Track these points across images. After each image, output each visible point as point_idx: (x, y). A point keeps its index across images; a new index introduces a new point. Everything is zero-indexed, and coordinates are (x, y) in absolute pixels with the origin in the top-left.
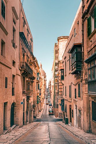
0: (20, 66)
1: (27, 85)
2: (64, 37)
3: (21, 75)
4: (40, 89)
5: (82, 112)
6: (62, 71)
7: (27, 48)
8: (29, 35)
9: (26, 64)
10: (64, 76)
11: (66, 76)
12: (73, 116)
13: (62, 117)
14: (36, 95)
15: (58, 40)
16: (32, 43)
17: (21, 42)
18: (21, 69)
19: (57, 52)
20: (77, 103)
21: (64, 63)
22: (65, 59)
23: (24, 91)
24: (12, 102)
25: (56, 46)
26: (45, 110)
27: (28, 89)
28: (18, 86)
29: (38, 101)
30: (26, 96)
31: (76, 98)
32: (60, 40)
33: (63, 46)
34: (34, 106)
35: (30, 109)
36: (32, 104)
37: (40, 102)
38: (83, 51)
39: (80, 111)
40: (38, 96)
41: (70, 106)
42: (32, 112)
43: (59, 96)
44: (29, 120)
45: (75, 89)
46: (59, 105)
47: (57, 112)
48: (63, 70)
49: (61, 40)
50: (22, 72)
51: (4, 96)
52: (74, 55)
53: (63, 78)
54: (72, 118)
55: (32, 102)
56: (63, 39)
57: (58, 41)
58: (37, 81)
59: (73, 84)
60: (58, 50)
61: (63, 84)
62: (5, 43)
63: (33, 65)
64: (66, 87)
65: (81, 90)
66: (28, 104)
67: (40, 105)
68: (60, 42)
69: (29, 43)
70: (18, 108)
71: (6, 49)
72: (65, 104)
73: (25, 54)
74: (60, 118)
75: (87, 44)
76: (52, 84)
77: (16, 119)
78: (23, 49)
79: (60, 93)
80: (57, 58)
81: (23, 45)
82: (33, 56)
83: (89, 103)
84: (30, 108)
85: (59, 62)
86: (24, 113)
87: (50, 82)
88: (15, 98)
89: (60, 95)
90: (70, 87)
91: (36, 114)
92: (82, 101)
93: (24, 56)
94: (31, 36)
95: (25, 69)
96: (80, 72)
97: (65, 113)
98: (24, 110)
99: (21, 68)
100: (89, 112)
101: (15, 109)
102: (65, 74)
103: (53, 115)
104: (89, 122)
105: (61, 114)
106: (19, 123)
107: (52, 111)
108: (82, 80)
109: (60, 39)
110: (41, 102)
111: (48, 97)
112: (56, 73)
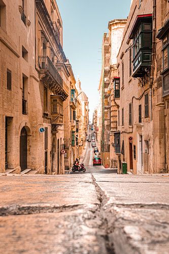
0: (37, 63)
1: (52, 103)
2: (121, 22)
3: (39, 80)
4: (78, 121)
5: (151, 142)
6: (117, 82)
7: (50, 35)
8: (55, 11)
9: (49, 60)
10: (121, 89)
11: (123, 88)
12: (135, 157)
13: (117, 167)
14: (70, 130)
15: (110, 26)
16: (61, 28)
17: (38, 18)
18: (39, 69)
19: (107, 50)
20: (143, 129)
21: (121, 67)
22: (121, 59)
23: (46, 113)
24: (23, 125)
25: (106, 39)
26: (86, 159)
27: (54, 112)
28: (34, 99)
29: (73, 141)
30: (50, 125)
31: (140, 121)
32: (113, 28)
33: (118, 37)
34: (65, 147)
35: (58, 150)
36: (63, 142)
37: (77, 144)
38: (154, 27)
39: (147, 142)
40: (73, 132)
41: (131, 139)
42: (63, 156)
43: (112, 130)
44: (56, 169)
45: (140, 106)
46: (111, 146)
47: (108, 158)
48: (118, 79)
49: (116, 27)
50: (42, 76)
51: (5, 104)
52: (138, 38)
53: (117, 94)
54: (133, 160)
55: (62, 139)
56: (119, 26)
57: (110, 29)
58: (72, 104)
59: (136, 99)
60: (110, 45)
61: (118, 106)
62: (5, 6)
63: (62, 69)
64: (123, 109)
65: (150, 102)
66: (54, 140)
67: (78, 150)
68: (112, 31)
69: (54, 25)
70: (34, 138)
71: (7, 18)
72: (121, 140)
73: (48, 45)
74: (112, 169)
75: (162, 11)
76: (99, 115)
77: (31, 158)
78: (43, 33)
79: (112, 125)
80: (107, 61)
81: (41, 24)
82: (63, 53)
83: (163, 120)
84: (58, 148)
85: (111, 68)
86: (46, 153)
87: (96, 112)
88: (29, 120)
89: (113, 128)
90: (130, 105)
91: (69, 163)
92: (152, 123)
93: (45, 47)
94: (58, 14)
95: (48, 71)
96: (149, 68)
97: (122, 155)
98: (46, 148)
99: (40, 67)
100: (164, 137)
101: (28, 141)
102: (121, 86)
103: (100, 165)
104: (163, 154)
105: (115, 161)
106: (38, 166)
107: (99, 159)
108: (153, 83)
109: (113, 24)
110: (79, 144)
111: (92, 140)
112: (106, 90)
